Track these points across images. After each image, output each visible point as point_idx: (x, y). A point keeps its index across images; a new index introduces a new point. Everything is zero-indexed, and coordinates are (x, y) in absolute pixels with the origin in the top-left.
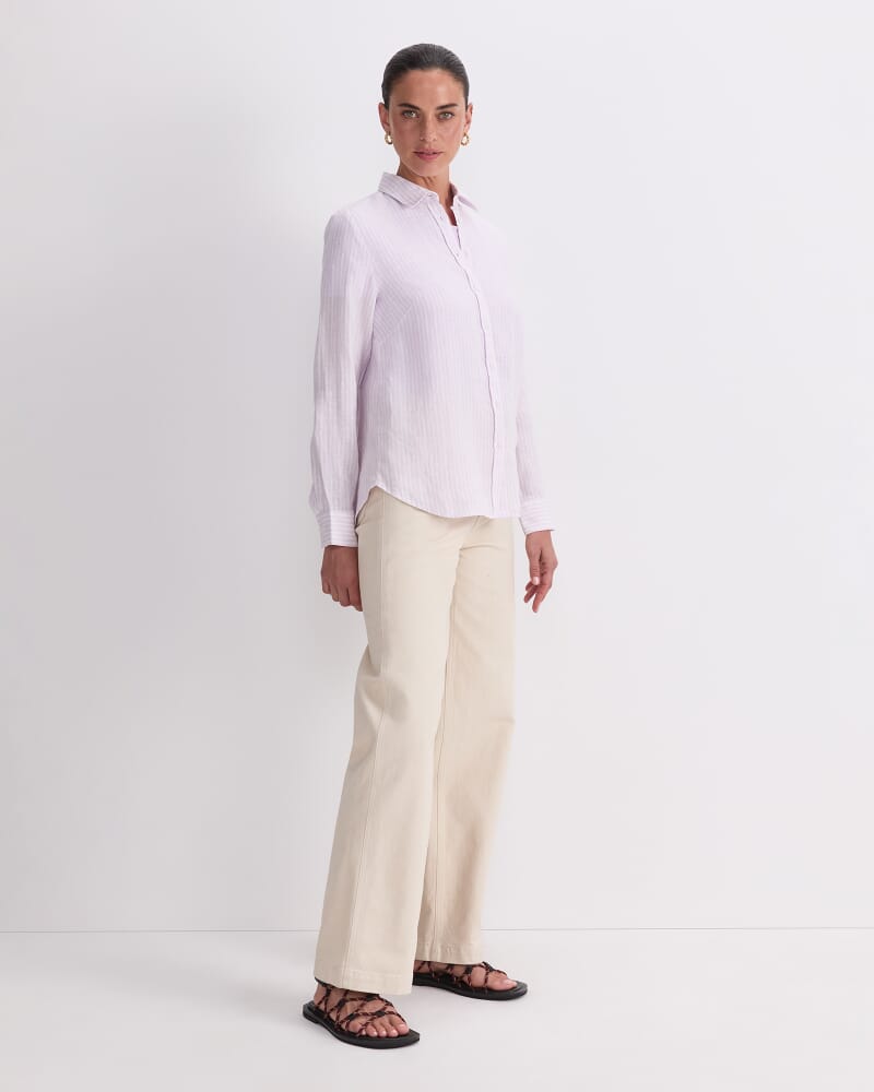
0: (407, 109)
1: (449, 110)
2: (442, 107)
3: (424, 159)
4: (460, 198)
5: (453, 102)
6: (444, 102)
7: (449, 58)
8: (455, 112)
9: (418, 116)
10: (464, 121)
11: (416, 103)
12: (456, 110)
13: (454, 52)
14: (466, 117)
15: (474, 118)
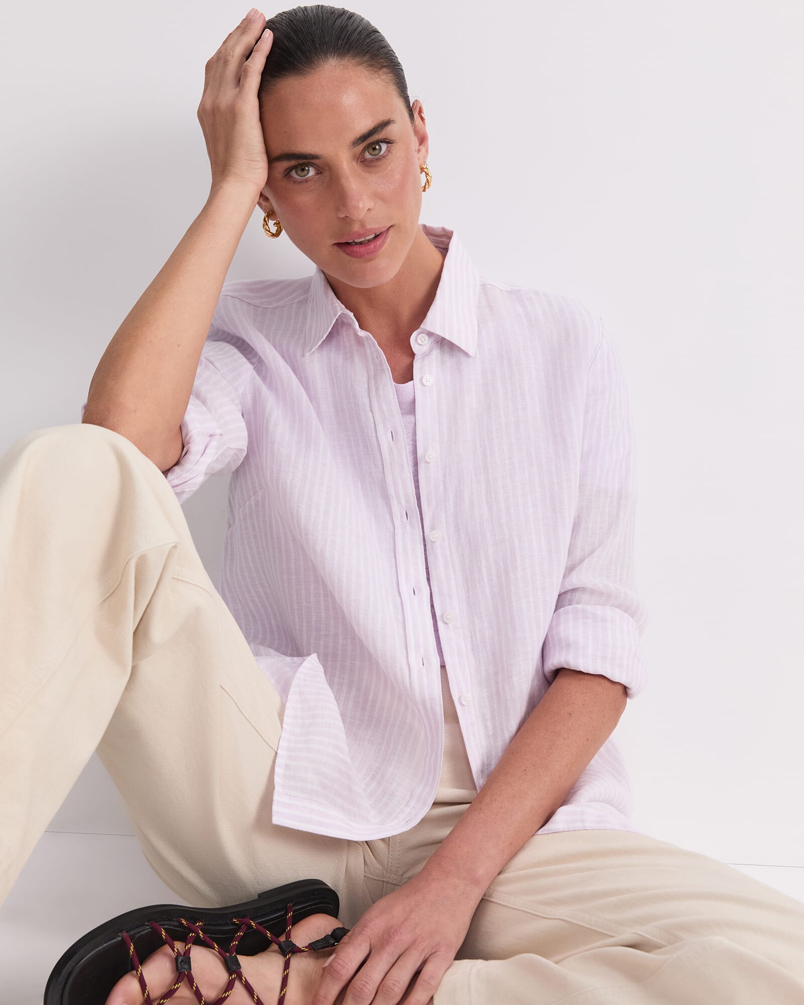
0: (293, 163)
1: (376, 137)
2: (364, 138)
3: (360, 256)
4: (444, 344)
5: (382, 118)
6: (364, 124)
7: (343, 28)
8: (392, 137)
9: (319, 172)
10: (414, 141)
11: (308, 146)
12: (392, 131)
13: (351, 9)
14: (416, 132)
15: (430, 128)
